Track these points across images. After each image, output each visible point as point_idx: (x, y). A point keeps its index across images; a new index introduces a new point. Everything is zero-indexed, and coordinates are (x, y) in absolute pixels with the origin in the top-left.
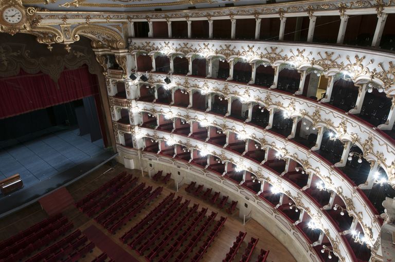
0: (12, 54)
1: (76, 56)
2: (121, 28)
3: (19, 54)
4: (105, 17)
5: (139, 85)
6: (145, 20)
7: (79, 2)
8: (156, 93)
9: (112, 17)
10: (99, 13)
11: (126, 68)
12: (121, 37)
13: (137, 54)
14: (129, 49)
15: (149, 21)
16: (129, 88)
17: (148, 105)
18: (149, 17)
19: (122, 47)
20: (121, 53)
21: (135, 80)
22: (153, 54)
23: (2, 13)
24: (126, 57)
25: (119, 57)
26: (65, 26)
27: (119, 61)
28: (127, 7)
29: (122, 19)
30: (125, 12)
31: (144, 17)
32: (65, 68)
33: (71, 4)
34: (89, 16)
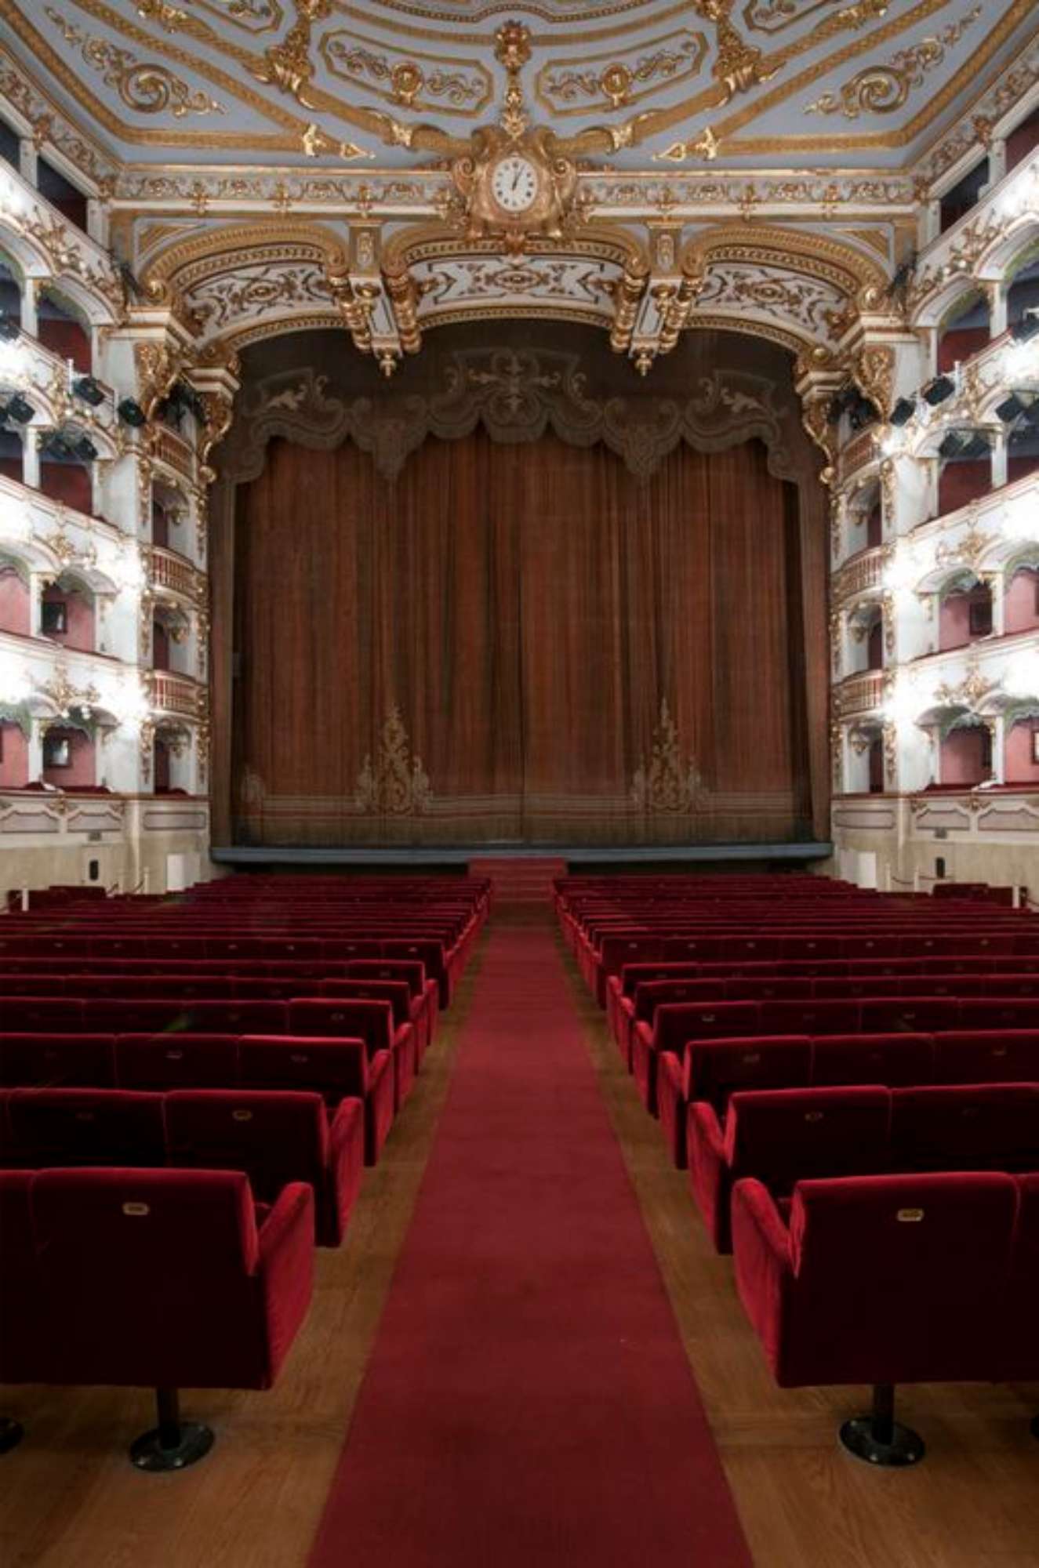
0: (537, 380)
1: (730, 406)
2: (887, 241)
3: (555, 382)
4: (816, 193)
5: (934, 464)
6: (976, 153)
7: (716, 138)
8: (999, 458)
9: (845, 193)
10: (789, 173)
11: (889, 397)
12: (881, 272)
13: (940, 328)
14: (905, 314)
15: (988, 145)
16: (892, 485)
17: (955, 527)
18: (984, 124)
19: (874, 306)
20: (871, 329)
21: (915, 433)
22: (994, 272)
23: (490, 175)
24: (891, 352)
25: (861, 352)
26: (666, 225)
27: (860, 372)
28: (908, 140)
29: (891, 202)
30: (904, 167)
31: (969, 135)
32: (683, 442)
33: (691, 149)
34: (750, 188)
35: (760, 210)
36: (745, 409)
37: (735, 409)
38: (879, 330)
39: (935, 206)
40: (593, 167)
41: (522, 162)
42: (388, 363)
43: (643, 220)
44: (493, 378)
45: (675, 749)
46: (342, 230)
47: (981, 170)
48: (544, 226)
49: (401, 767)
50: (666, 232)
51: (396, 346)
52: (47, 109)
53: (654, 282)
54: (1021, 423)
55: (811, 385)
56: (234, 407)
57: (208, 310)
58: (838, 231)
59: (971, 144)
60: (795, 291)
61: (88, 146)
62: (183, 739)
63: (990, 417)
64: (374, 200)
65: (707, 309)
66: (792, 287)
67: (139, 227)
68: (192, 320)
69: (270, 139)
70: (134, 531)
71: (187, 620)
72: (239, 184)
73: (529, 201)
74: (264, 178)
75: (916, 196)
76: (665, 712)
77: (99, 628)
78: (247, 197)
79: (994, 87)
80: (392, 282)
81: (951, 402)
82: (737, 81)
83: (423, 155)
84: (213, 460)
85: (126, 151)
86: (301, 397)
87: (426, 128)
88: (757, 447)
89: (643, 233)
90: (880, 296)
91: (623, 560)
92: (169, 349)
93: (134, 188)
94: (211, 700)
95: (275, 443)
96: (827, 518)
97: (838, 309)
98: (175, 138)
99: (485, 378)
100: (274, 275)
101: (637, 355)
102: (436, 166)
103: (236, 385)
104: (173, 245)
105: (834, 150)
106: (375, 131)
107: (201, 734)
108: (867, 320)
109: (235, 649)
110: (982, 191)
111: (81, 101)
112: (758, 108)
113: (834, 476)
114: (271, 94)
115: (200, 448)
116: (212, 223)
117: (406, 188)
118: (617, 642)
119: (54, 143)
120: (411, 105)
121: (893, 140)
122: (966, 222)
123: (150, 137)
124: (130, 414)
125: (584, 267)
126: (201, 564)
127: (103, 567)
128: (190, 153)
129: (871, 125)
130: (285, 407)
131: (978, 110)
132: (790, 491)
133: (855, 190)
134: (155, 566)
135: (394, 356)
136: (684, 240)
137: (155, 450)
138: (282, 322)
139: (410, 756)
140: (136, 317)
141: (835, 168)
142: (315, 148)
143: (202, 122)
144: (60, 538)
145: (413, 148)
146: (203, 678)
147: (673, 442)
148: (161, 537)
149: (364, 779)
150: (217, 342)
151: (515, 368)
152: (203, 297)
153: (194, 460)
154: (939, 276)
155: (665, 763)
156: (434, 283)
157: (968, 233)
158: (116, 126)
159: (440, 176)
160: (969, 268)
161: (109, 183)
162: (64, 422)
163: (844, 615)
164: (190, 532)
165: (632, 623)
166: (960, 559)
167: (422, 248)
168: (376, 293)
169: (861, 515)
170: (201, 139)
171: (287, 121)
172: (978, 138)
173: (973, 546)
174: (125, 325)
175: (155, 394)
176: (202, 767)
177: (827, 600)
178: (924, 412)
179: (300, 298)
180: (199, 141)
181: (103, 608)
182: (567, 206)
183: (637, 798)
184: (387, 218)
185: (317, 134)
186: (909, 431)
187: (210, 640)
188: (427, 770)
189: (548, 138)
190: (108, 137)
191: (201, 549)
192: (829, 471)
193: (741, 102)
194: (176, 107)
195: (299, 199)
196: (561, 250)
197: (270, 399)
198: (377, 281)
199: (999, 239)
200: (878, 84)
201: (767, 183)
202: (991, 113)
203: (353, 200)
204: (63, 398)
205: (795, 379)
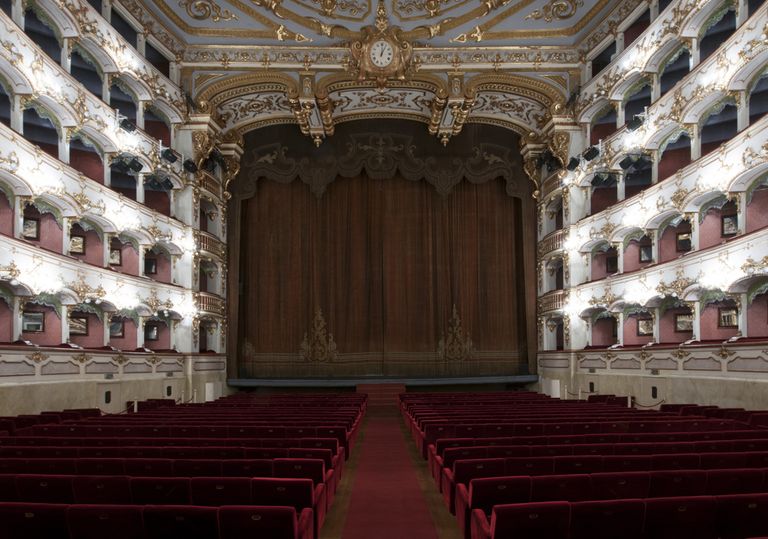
0: (392, 148)
1: (488, 161)
2: (566, 81)
3: (401, 149)
4: (531, 58)
5: (589, 189)
6: (610, 38)
7: (481, 31)
8: (621, 186)
9: (545, 58)
10: (517, 48)
11: (566, 157)
12: (563, 96)
13: (592, 123)
14: (575, 116)
15: (616, 35)
16: (568, 199)
17: (599, 221)
18: (614, 25)
19: (559, 112)
20: (558, 124)
21: (579, 174)
22: (618, 96)
23: (369, 49)
24: (567, 135)
25: (553, 135)
26: (456, 74)
27: (552, 145)
28: (576, 32)
29: (568, 62)
30: (574, 45)
31: (606, 30)
32: (464, 178)
33: (469, 37)
34: (498, 55)
35: (503, 66)
36: (495, 162)
37: (490, 162)
38: (562, 124)
39: (589, 64)
40: (420, 45)
41: (385, 43)
42: (318, 140)
43: (445, 71)
44: (370, 147)
45: (460, 328)
46: (296, 76)
47: (612, 47)
48: (396, 74)
49: (323, 338)
50: (456, 77)
51: (322, 132)
52: (151, 19)
53: (450, 101)
54: (632, 169)
55: (528, 150)
56: (241, 163)
57: (228, 115)
58: (541, 76)
59: (607, 35)
60: (520, 105)
61: (170, 36)
62: (214, 325)
63: (616, 167)
64: (312, 62)
65: (476, 113)
66: (519, 103)
67: (195, 76)
68: (220, 120)
69: (260, 32)
70: (191, 224)
71: (217, 267)
72: (245, 54)
73: (389, 62)
74: (258, 51)
75: (580, 59)
76: (455, 311)
77: (173, 271)
78: (249, 60)
79: (618, 8)
80: (320, 101)
81: (598, 159)
82: (491, 4)
83: (336, 40)
84: (230, 188)
85: (188, 38)
86: (274, 157)
87: (338, 27)
88: (501, 180)
89: (445, 78)
90: (562, 108)
91: (434, 237)
92: (209, 134)
93: (193, 57)
94: (228, 306)
95: (261, 180)
96: (536, 214)
97: (542, 114)
98: (214, 32)
99: (366, 148)
100: (262, 98)
101: (442, 136)
102: (343, 45)
103: (242, 152)
104: (212, 84)
105: (540, 37)
106: (313, 28)
107: (222, 323)
108: (555, 119)
109: (240, 281)
110: (612, 57)
111: (168, 15)
112: (502, 17)
113: (540, 195)
114: (262, 11)
115: (224, 182)
116: (231, 73)
117: (328, 56)
118: (431, 276)
119: (154, 35)
120: (331, 16)
121: (569, 32)
122: (605, 72)
123: (201, 32)
124: (189, 166)
125: (416, 94)
126: (224, 239)
127: (176, 241)
128: (222, 40)
129: (558, 25)
130: (266, 162)
131: (611, 18)
132: (517, 202)
133: (550, 56)
134: (200, 241)
135: (321, 137)
136: (465, 80)
137: (201, 184)
138: (265, 121)
139: (327, 333)
140: (193, 119)
141: (540, 45)
142: (283, 37)
143: (227, 24)
144: (154, 228)
145: (331, 36)
146: (224, 295)
147: (460, 178)
148: (204, 226)
149: (305, 345)
150: (233, 131)
151: (381, 142)
152: (226, 109)
153: (221, 188)
154: (592, 98)
155: (455, 336)
156: (341, 102)
157: (605, 77)
158: (184, 26)
159: (345, 50)
160: (606, 94)
161: (180, 54)
162: (157, 171)
163: (544, 262)
164: (219, 223)
165: (439, 267)
166: (602, 236)
167: (335, 85)
168: (312, 106)
169: (552, 214)
170: (227, 33)
171: (269, 23)
172: (611, 32)
173: (608, 229)
174: (187, 123)
175: (202, 156)
176: (223, 339)
177: (536, 256)
178: (584, 164)
179: (275, 109)
180: (224, 33)
181: (175, 262)
182: (407, 64)
183: (441, 353)
184: (318, 70)
185: (284, 30)
186: (577, 173)
187: (228, 277)
188: (335, 340)
189: (398, 31)
190: (181, 32)
191: (224, 232)
192: (537, 192)
193: (494, 14)
194: (214, 17)
195: (275, 61)
196: (404, 85)
197: (259, 158)
198: (313, 101)
199: (621, 80)
200: (562, 5)
201: (507, 52)
202: (617, 20)
203: (301, 62)
204: (157, 159)
205: (520, 147)
